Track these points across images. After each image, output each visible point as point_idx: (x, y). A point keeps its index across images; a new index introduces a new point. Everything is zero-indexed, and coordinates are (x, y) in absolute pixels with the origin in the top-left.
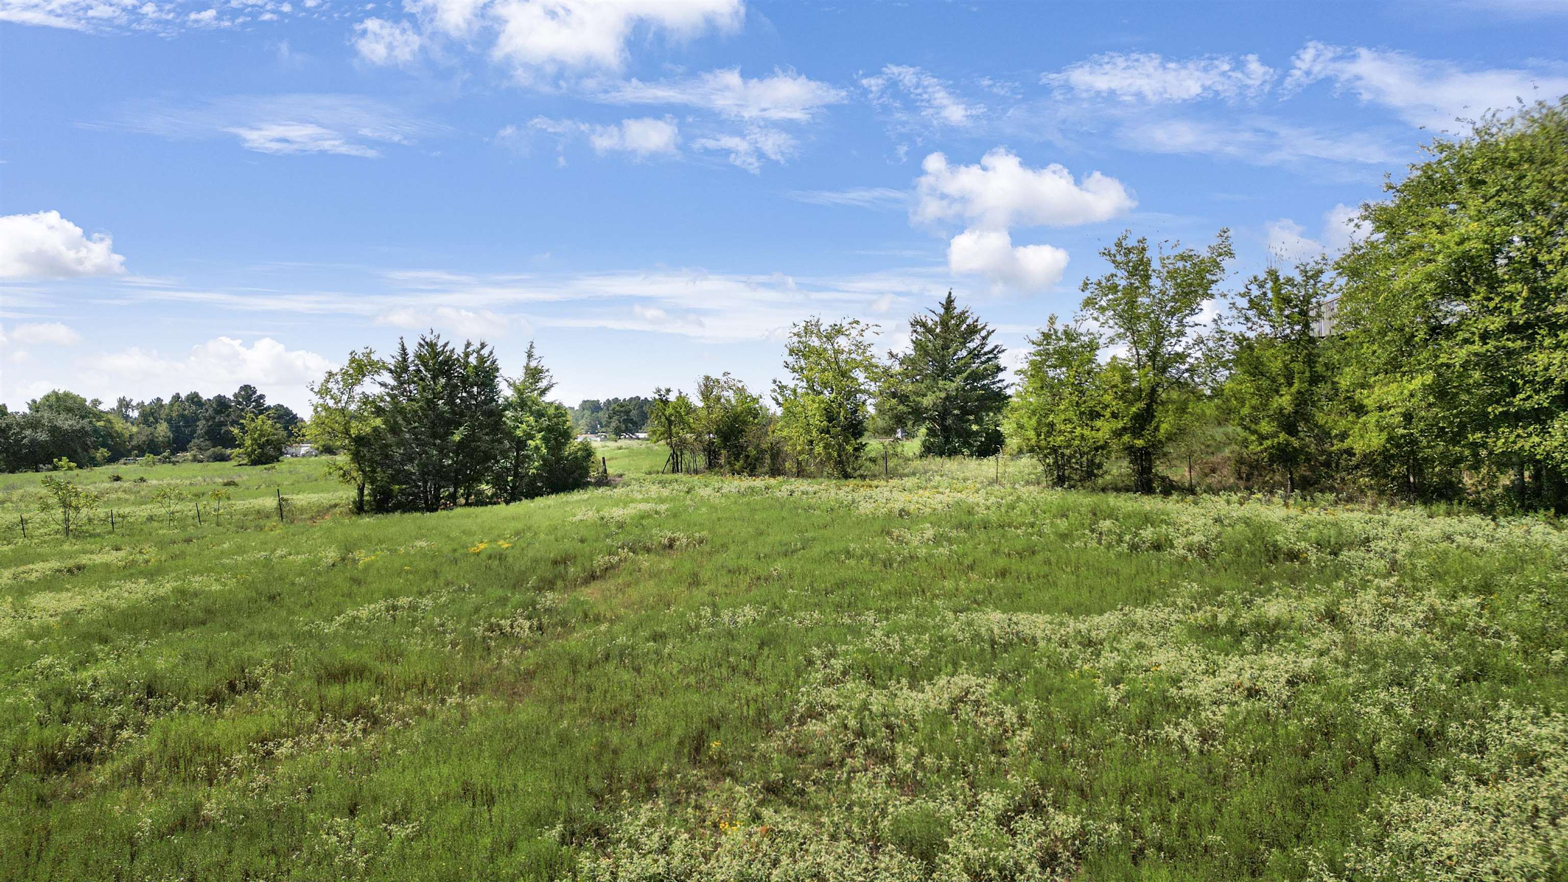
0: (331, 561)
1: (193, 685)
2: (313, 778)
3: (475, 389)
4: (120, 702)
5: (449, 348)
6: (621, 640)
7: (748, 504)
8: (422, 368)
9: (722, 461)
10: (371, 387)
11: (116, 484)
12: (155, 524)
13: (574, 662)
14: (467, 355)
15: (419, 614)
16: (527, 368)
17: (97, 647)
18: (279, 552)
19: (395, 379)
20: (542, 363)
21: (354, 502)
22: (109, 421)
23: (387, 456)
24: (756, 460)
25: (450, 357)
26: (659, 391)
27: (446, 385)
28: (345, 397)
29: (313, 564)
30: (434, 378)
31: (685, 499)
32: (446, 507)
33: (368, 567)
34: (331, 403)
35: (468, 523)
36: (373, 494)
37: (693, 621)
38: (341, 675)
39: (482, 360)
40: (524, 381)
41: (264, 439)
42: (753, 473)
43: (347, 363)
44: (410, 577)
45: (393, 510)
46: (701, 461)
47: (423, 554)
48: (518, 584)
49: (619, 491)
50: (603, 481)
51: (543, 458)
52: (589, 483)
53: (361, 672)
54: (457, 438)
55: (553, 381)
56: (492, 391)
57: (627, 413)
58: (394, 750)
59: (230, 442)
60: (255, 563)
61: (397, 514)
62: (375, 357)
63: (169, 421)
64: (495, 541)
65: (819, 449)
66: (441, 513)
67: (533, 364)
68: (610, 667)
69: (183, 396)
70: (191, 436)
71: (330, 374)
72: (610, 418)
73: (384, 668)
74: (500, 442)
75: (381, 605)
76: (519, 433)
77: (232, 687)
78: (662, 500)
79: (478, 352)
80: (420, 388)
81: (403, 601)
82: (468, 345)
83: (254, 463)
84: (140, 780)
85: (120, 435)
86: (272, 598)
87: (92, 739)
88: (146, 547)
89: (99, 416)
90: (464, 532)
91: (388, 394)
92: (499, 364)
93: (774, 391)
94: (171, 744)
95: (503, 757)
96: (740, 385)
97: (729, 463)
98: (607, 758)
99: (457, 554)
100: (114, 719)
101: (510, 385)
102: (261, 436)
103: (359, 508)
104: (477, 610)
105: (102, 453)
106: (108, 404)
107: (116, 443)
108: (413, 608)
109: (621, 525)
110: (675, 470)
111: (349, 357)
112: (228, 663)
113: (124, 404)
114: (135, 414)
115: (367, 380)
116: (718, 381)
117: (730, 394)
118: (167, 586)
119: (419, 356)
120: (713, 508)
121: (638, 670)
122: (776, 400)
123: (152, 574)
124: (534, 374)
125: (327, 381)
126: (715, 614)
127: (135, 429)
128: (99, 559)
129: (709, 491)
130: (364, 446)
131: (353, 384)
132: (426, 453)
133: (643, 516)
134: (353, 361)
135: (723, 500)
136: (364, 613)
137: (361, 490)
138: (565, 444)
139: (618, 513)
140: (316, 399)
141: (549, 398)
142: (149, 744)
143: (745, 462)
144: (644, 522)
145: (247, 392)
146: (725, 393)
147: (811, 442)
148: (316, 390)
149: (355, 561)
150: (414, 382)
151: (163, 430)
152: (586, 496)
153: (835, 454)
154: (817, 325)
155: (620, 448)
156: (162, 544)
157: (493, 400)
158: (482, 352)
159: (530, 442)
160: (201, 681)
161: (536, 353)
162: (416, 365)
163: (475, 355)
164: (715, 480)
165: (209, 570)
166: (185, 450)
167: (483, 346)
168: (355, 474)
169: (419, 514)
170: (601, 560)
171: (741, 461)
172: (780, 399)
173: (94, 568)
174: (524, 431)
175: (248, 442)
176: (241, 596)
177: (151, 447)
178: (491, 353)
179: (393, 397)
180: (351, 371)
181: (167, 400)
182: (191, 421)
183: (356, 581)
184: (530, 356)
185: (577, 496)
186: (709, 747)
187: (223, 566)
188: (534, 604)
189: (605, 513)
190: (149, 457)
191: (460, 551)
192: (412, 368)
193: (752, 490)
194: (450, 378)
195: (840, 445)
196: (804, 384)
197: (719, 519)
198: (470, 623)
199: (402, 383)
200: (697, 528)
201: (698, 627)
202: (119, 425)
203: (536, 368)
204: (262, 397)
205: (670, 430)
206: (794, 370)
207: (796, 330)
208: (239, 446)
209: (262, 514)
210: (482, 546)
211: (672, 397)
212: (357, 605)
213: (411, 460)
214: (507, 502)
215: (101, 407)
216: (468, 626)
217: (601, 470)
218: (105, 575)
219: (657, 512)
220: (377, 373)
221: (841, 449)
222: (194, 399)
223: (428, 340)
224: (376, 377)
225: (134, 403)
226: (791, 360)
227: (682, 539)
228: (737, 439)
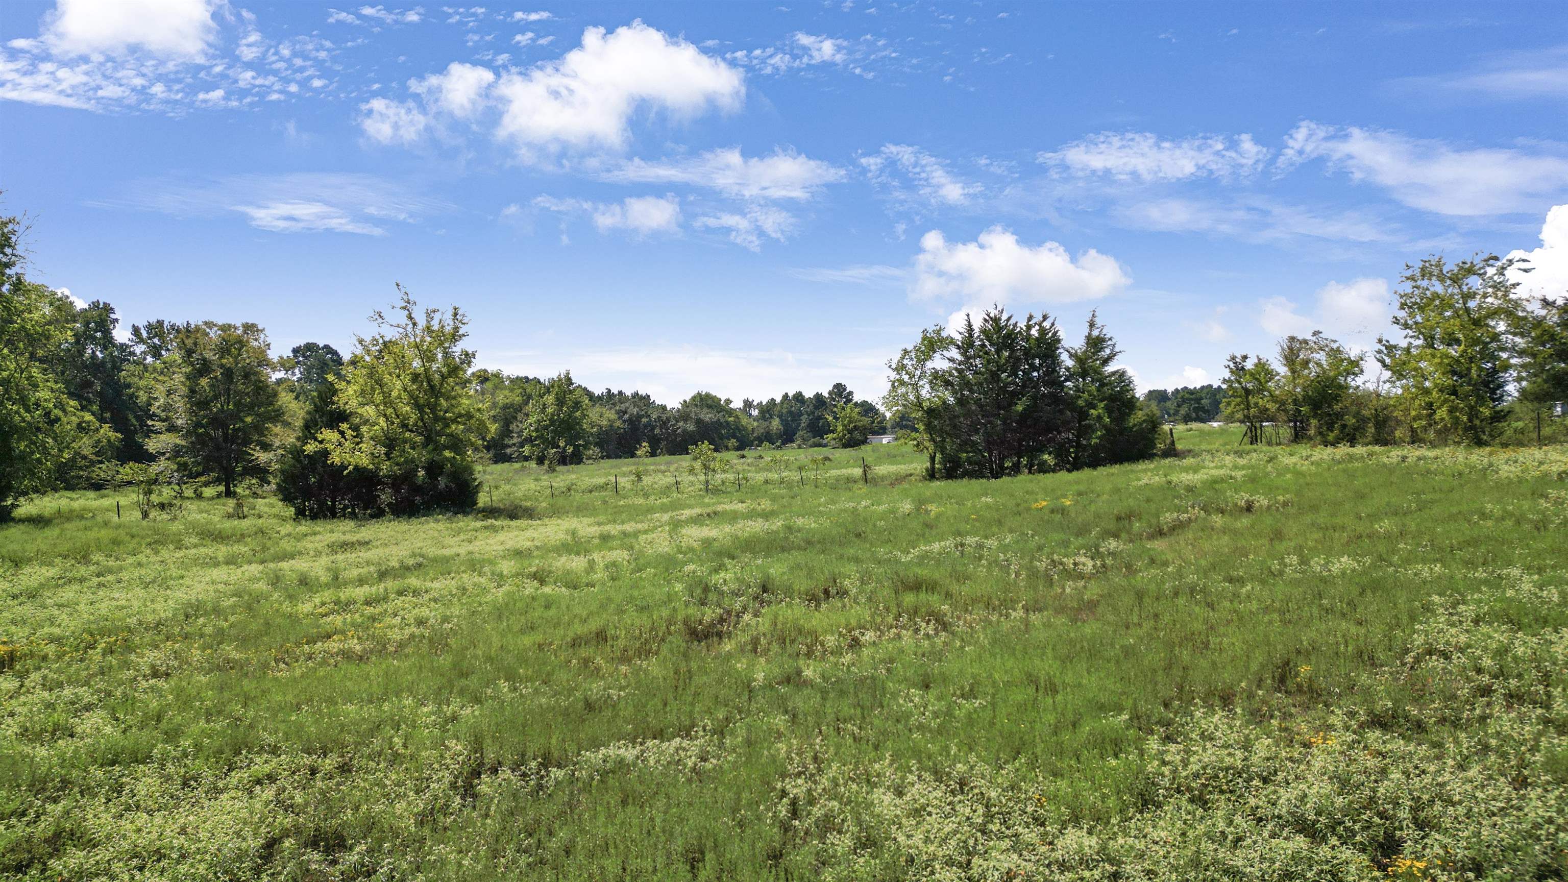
0: (907, 512)
1: (796, 588)
2: (892, 661)
3: (1037, 361)
4: (742, 595)
5: (1012, 322)
6: (1192, 578)
7: (1344, 471)
8: (987, 343)
9: (1312, 432)
10: (939, 363)
11: (742, 460)
12: (770, 487)
13: (1140, 595)
14: (1029, 327)
15: (985, 552)
16: (1089, 337)
17: (726, 561)
18: (864, 503)
19: (962, 354)
20: (1104, 332)
21: (927, 470)
22: (737, 417)
23: (955, 426)
24: (1356, 429)
25: (1013, 330)
26: (1233, 358)
27: (1010, 357)
28: (918, 373)
29: (893, 512)
30: (998, 352)
31: (1266, 467)
32: (1009, 475)
33: (939, 516)
34: (906, 378)
35: (1030, 486)
36: (944, 461)
37: (1276, 566)
38: (916, 586)
39: (1043, 332)
40: (1086, 351)
41: (852, 425)
42: (1353, 442)
43: (919, 341)
44: (977, 524)
45: (962, 476)
46: (1286, 432)
47: (988, 506)
48: (1082, 531)
49: (1189, 461)
50: (1171, 452)
51: (1105, 427)
52: (1155, 455)
53: (932, 587)
54: (1020, 408)
55: (1117, 350)
56: (1053, 363)
57: (1198, 400)
58: (962, 648)
59: (826, 429)
60: (845, 511)
61: (965, 481)
62: (944, 334)
63: (780, 417)
64: (1057, 499)
65: (1442, 413)
66: (1005, 479)
67: (1095, 333)
68: (1181, 601)
69: (791, 395)
70: (797, 429)
71: (906, 352)
72: (1179, 406)
73: (955, 588)
74: (1061, 412)
75: (949, 543)
76: (1081, 402)
77: (826, 592)
78: (1236, 467)
79: (1040, 325)
80: (985, 362)
81: (971, 540)
82: (1030, 318)
83: (845, 446)
84: (756, 652)
85: (745, 429)
86: (858, 535)
87: (722, 620)
88: (763, 501)
89: (731, 412)
90: (1027, 492)
91: (956, 369)
92: (1062, 334)
93: (1380, 352)
94: (779, 626)
95: (1066, 660)
96: (1335, 346)
97: (1320, 433)
98: (1177, 672)
99: (1021, 508)
100: (738, 606)
101: (1071, 356)
102: (850, 422)
103: (931, 475)
104: (1040, 548)
105: (733, 442)
106: (737, 404)
107: (743, 436)
108: (980, 546)
109: (1190, 489)
110: (1254, 440)
111: (921, 335)
112: (822, 573)
113: (748, 404)
114: (755, 413)
115: (937, 356)
116: (1306, 342)
117: (1321, 357)
118: (777, 524)
119: (984, 331)
120: (1298, 474)
121: (1211, 606)
122: (1382, 362)
123: (767, 516)
124: (1096, 343)
125: (903, 358)
126: (1304, 561)
127: (755, 424)
128: (728, 507)
129: (1294, 459)
130: (936, 418)
131: (925, 360)
132: (990, 422)
133: (1215, 481)
134: (924, 339)
135: (1313, 468)
136: (936, 546)
137: (933, 459)
138: (1129, 415)
139: (1187, 478)
140: (894, 375)
141: (1110, 368)
142: (763, 624)
143: (1342, 432)
144: (1217, 486)
145: (839, 389)
146: (1316, 356)
147: (1430, 405)
148: (894, 366)
149: (927, 512)
150: (980, 357)
151: (776, 424)
152: (1152, 466)
153: (1465, 418)
154: (1439, 265)
155: (1191, 430)
156: (774, 499)
157: (1054, 370)
158: (1045, 324)
159: (1092, 411)
160: (802, 584)
161: (1099, 322)
162: (981, 340)
163: (1037, 327)
164: (1303, 450)
165: (809, 514)
166: (792, 441)
167: (1045, 318)
168: (927, 444)
169: (984, 481)
170: (1168, 517)
171: (1336, 432)
172: (1388, 361)
173: (725, 513)
174: (1086, 401)
175: (840, 428)
176: (834, 532)
177: (767, 438)
178: (1053, 324)
179: (960, 371)
180: (923, 348)
181: (778, 399)
182: (796, 416)
183: (928, 526)
184: (1092, 325)
185: (1141, 466)
186: (1297, 675)
187: (820, 512)
188: (1097, 547)
189: (1174, 478)
190: (766, 444)
191: (1024, 505)
192: (978, 343)
193: (1351, 458)
194: (1012, 351)
195: (1472, 408)
196: (1420, 342)
197: (1308, 484)
198: (1033, 558)
199: (968, 358)
200: (1281, 491)
201: (1281, 573)
202: (744, 421)
203: (1098, 337)
204: (851, 393)
205: (1248, 402)
206: (1406, 326)
207: (1409, 273)
208: (833, 432)
209: (850, 480)
210: (1044, 503)
211: (1249, 365)
212: (928, 542)
213: (977, 431)
214: (1069, 471)
215: (732, 406)
216: (1031, 562)
217: (1168, 442)
218: (733, 517)
219: (1231, 478)
220: (947, 349)
221: (1473, 413)
222: (799, 397)
223: (992, 315)
224: (945, 353)
225: (755, 403)
226: (1402, 314)
227: (1262, 501)
228: (1330, 406)
